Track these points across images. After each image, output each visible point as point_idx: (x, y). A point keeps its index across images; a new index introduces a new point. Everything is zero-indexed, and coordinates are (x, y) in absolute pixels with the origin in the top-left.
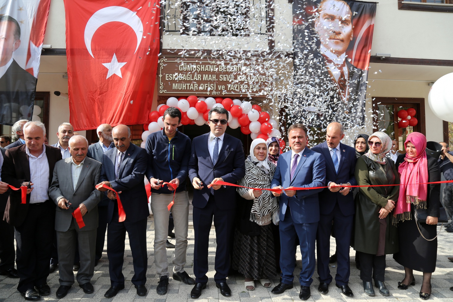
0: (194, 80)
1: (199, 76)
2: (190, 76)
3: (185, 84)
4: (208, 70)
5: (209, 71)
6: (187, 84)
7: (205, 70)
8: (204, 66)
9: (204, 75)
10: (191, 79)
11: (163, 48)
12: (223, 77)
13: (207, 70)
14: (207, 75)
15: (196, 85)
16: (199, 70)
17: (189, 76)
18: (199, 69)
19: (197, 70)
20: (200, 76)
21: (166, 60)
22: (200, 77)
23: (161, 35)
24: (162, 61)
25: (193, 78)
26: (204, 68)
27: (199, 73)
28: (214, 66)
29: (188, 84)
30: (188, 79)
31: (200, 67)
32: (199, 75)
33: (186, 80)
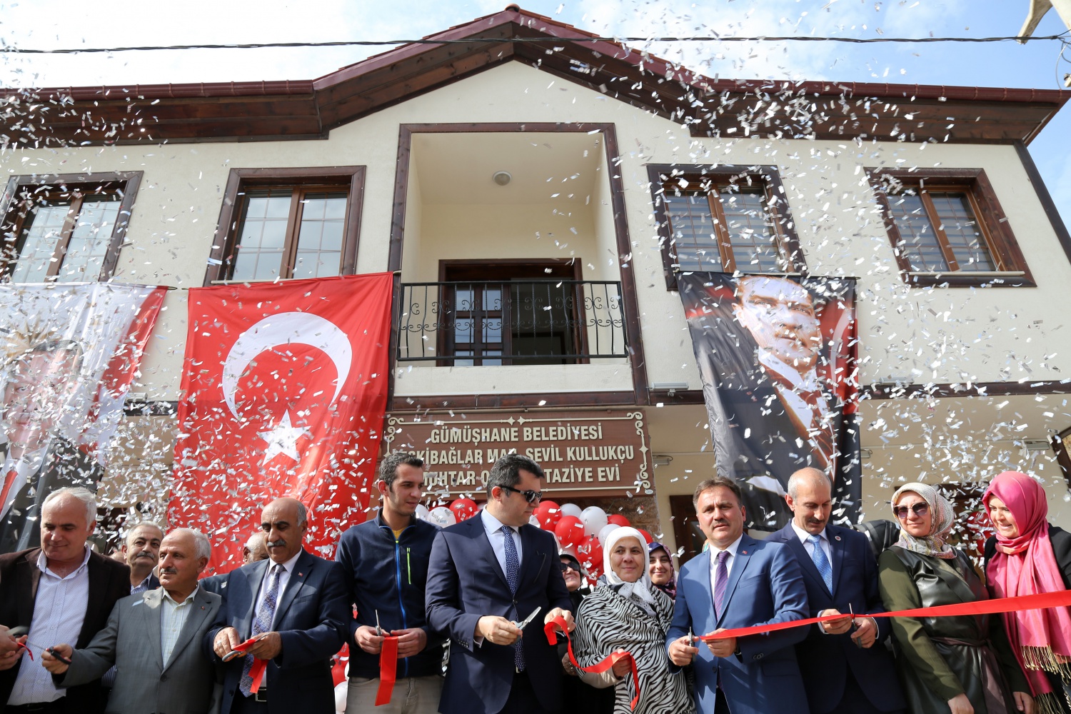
0: (466, 462)
1: (479, 453)
2: (457, 455)
3: (446, 473)
4: (498, 440)
5: (500, 442)
6: (450, 473)
7: (492, 440)
8: (488, 430)
9: (489, 451)
10: (460, 462)
11: (395, 395)
12: (533, 453)
13: (495, 440)
14: (496, 451)
15: (471, 475)
16: (478, 440)
17: (455, 453)
18: (476, 438)
19: (474, 439)
20: (481, 454)
21: (402, 419)
22: (480, 456)
23: (391, 367)
24: (393, 423)
25: (463, 458)
26: (488, 434)
27: (477, 448)
28: (513, 430)
29: (453, 473)
30: (452, 460)
31: (480, 434)
32: (476, 451)
33: (446, 462)
